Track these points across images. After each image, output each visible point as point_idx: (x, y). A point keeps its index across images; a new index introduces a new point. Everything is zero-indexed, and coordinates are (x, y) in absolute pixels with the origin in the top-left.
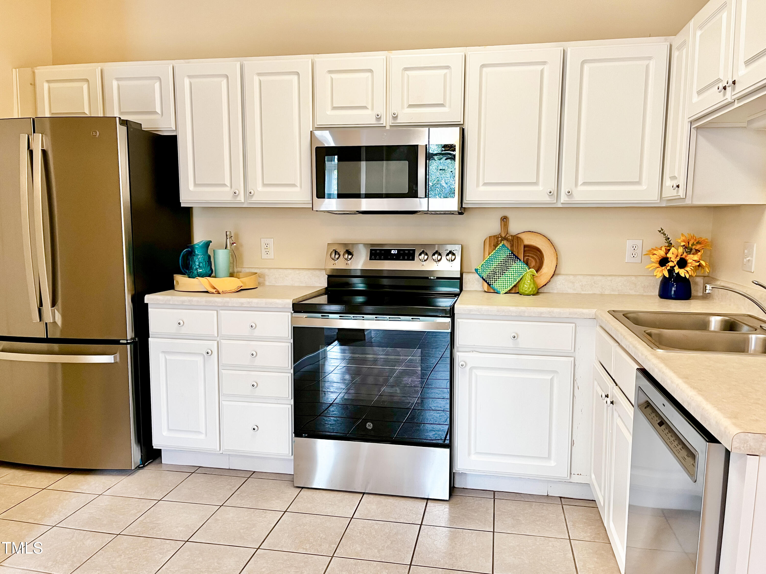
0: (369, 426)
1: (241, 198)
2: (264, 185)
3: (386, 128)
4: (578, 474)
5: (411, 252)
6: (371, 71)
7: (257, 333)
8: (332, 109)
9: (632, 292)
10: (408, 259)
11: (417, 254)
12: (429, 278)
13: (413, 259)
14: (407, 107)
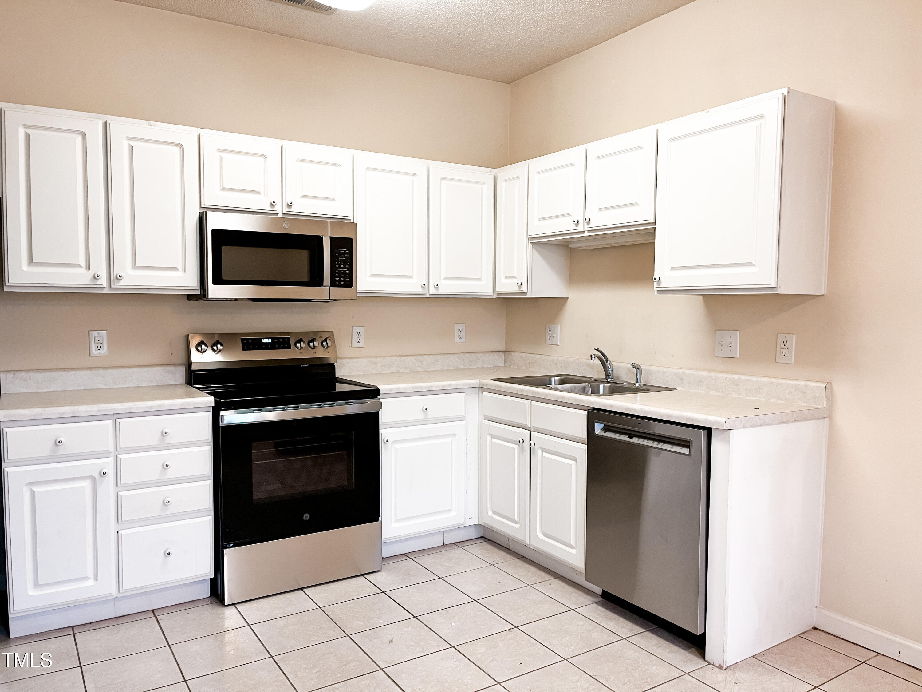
0: (306, 517)
1: (103, 282)
2: (135, 267)
3: (278, 215)
4: (470, 518)
5: (286, 340)
6: (264, 156)
7: (168, 440)
8: (221, 190)
9: (462, 367)
10: (284, 348)
11: (292, 343)
12: (301, 366)
13: (289, 348)
14: (301, 197)
